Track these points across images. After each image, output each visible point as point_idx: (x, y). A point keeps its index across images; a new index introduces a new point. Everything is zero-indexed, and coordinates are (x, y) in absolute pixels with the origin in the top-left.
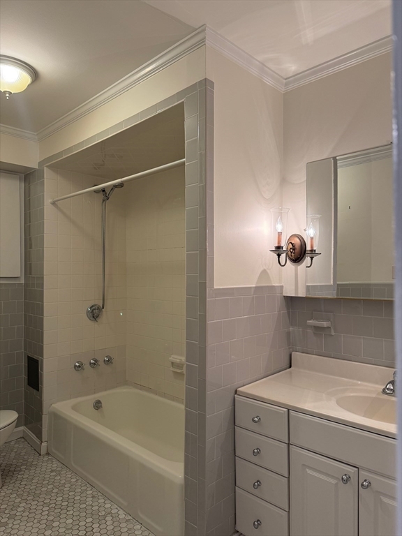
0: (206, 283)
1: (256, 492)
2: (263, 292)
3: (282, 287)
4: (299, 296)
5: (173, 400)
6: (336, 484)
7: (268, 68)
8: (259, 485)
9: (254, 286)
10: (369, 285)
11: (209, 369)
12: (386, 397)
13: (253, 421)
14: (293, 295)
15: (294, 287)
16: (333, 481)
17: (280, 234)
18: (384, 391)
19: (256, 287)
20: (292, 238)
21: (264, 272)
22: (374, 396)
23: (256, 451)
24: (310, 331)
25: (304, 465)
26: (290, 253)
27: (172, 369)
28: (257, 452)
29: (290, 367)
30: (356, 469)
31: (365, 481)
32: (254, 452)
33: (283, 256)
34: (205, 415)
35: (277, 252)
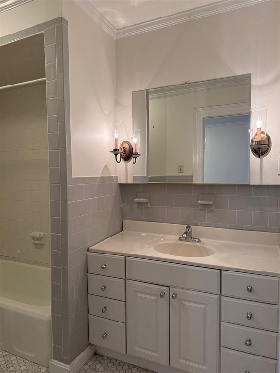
0: (66, 173)
1: (104, 315)
2: (105, 181)
3: (117, 177)
4: (129, 183)
5: (34, 264)
6: (157, 299)
7: (106, 19)
8: (105, 310)
9: (100, 176)
10: (165, 177)
11: (69, 236)
12: (181, 242)
13: (102, 267)
14: (125, 183)
15: (125, 177)
16: (154, 298)
17: (116, 140)
18: (180, 239)
19: (101, 177)
20: (123, 144)
21: (106, 166)
22: (175, 242)
23: (103, 287)
24: (135, 206)
25: (136, 291)
26: (122, 154)
27: (32, 241)
28: (104, 289)
29: (122, 230)
30: (168, 288)
31: (174, 294)
32: (102, 289)
33: (119, 156)
34: (67, 269)
35: (115, 153)
